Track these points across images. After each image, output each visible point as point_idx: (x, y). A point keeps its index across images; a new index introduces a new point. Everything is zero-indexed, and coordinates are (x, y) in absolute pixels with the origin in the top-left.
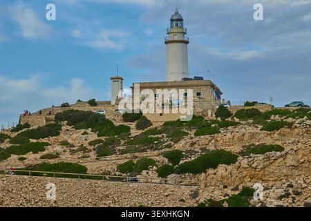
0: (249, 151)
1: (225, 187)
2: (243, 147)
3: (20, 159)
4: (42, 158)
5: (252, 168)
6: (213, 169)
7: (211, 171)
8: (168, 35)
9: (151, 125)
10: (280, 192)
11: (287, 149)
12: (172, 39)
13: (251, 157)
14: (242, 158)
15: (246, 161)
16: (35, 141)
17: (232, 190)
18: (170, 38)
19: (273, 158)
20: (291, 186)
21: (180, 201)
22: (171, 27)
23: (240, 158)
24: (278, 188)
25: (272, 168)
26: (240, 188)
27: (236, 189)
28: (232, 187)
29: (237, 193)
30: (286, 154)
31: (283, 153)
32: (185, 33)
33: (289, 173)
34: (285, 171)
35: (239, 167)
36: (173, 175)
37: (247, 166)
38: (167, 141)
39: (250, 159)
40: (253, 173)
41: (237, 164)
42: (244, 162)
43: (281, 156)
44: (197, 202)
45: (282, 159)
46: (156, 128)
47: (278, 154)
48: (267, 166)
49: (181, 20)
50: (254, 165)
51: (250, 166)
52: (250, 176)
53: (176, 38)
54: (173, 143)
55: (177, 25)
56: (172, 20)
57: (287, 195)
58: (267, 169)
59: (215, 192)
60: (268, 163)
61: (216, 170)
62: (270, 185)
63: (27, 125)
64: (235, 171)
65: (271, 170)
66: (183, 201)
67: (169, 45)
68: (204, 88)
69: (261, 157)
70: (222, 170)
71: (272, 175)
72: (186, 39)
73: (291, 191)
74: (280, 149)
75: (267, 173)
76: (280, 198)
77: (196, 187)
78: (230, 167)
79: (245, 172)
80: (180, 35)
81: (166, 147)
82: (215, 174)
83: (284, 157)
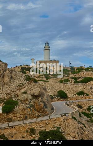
7: (89, 82)
22: (45, 46)
49: (48, 44)
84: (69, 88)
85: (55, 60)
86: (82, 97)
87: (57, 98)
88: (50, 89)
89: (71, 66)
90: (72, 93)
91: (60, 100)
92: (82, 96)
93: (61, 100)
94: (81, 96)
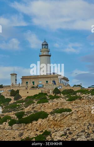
1: (37, 130)
2: (53, 110)
5: (55, 120)
6: (36, 121)
7: (34, 122)
8: (41, 52)
9: (21, 98)
10: (62, 133)
11: (73, 111)
12: (42, 54)
13: (54, 115)
14: (50, 116)
15: (52, 117)
17: (40, 132)
18: (42, 53)
19: (66, 115)
20: (68, 130)
21: (13, 138)
22: (42, 48)
24: (61, 131)
25: (65, 120)
26: (44, 131)
28: (41, 131)
29: (41, 133)
30: (72, 113)
31: (70, 113)
32: (49, 51)
33: (73, 123)
34: (71, 122)
35: (49, 120)
36: (16, 125)
37: (53, 120)
38: (23, 106)
39: (54, 116)
40: (55, 123)
41: (48, 118)
42: (51, 117)
43: (70, 114)
44: (21, 138)
45: (70, 116)
46: (22, 100)
47: (68, 113)
48: (62, 119)
49: (47, 45)
50: (56, 119)
51: (54, 119)
52: (54, 125)
53: (44, 54)
54: (24, 108)
55: (45, 47)
56: (43, 45)
57: (65, 134)
58: (62, 121)
59: (32, 133)
60: (62, 118)
61: (37, 122)
62: (59, 129)
64: (46, 122)
65: (64, 121)
66: (14, 138)
67: (41, 57)
69: (59, 115)
70: (40, 121)
71: (64, 124)
72: (49, 54)
73: (68, 132)
75: (62, 123)
77: (23, 131)
78: (44, 120)
79: (51, 123)
80: (47, 52)
81: (21, 109)
82: (37, 124)
83: (71, 115)
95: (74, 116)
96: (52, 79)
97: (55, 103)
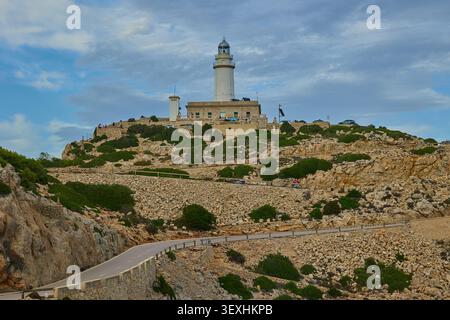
0: (340, 159)
1: (332, 190)
2: (333, 156)
3: (116, 165)
4: (135, 164)
5: (346, 174)
6: (312, 175)
7: (310, 176)
8: (216, 61)
10: (382, 194)
11: (373, 157)
12: (220, 64)
13: (344, 164)
14: (336, 165)
15: (340, 168)
16: (118, 150)
17: (339, 192)
19: (363, 165)
23: (334, 165)
24: (379, 191)
26: (346, 190)
27: (342, 191)
28: (338, 190)
29: (344, 195)
30: (373, 162)
31: (371, 161)
32: (232, 59)
33: (377, 179)
34: (373, 177)
35: (335, 173)
37: (342, 172)
39: (343, 166)
40: (347, 178)
41: (333, 170)
42: (339, 169)
43: (370, 164)
44: (312, 202)
47: (367, 161)
48: (358, 172)
49: (228, 47)
50: (347, 172)
51: (344, 172)
53: (224, 63)
55: (224, 52)
56: (220, 47)
57: (389, 197)
58: (358, 175)
59: (325, 194)
60: (359, 169)
61: (315, 175)
62: (372, 189)
63: (105, 137)
64: (332, 177)
65: (362, 176)
66: (299, 202)
68: (253, 108)
69: (353, 164)
70: (319, 175)
72: (232, 64)
73: (390, 193)
74: (367, 157)
75: (358, 178)
76: (384, 199)
78: (327, 173)
79: (340, 178)
80: (228, 61)
82: (314, 179)
83: (372, 164)
84: (231, 196)
85: (249, 100)
86: (266, 223)
87: (175, 228)
88: (163, 199)
89: (283, 119)
90: (235, 213)
91: (187, 236)
92: (265, 221)
93: (191, 233)
94: (261, 220)
95: (377, 168)
96: (246, 110)
97: (319, 146)
